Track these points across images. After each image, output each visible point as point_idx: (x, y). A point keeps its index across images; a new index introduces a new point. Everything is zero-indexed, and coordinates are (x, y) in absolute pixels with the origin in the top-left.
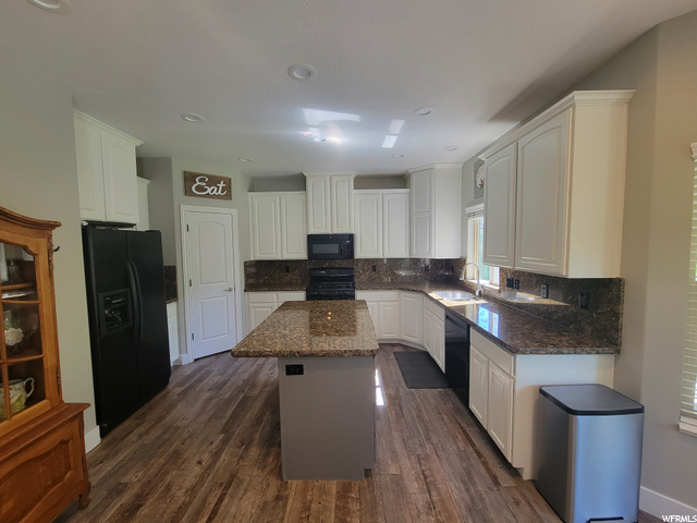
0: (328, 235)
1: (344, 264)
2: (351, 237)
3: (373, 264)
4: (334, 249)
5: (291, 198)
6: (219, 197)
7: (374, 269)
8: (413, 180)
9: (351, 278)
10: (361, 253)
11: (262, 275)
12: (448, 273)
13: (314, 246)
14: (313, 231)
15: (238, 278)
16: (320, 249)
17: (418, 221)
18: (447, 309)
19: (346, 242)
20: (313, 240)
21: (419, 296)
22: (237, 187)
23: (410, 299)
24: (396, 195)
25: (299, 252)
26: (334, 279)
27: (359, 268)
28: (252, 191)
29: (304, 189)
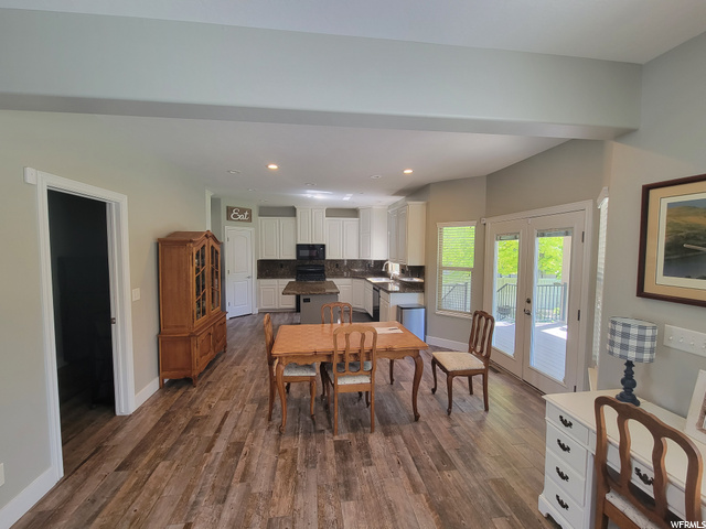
0: (309, 245)
1: (319, 263)
2: (324, 246)
3: (337, 263)
5: (287, 221)
7: (336, 266)
8: (361, 213)
9: (322, 272)
10: (329, 256)
11: (267, 269)
12: (379, 268)
13: (300, 251)
14: (300, 242)
15: (253, 270)
16: (303, 253)
17: (363, 238)
18: (374, 284)
19: (321, 249)
20: (299, 247)
21: (363, 281)
22: (255, 214)
23: (358, 283)
24: (351, 222)
25: (290, 255)
26: (312, 272)
27: (328, 266)
28: (260, 215)
29: (295, 216)
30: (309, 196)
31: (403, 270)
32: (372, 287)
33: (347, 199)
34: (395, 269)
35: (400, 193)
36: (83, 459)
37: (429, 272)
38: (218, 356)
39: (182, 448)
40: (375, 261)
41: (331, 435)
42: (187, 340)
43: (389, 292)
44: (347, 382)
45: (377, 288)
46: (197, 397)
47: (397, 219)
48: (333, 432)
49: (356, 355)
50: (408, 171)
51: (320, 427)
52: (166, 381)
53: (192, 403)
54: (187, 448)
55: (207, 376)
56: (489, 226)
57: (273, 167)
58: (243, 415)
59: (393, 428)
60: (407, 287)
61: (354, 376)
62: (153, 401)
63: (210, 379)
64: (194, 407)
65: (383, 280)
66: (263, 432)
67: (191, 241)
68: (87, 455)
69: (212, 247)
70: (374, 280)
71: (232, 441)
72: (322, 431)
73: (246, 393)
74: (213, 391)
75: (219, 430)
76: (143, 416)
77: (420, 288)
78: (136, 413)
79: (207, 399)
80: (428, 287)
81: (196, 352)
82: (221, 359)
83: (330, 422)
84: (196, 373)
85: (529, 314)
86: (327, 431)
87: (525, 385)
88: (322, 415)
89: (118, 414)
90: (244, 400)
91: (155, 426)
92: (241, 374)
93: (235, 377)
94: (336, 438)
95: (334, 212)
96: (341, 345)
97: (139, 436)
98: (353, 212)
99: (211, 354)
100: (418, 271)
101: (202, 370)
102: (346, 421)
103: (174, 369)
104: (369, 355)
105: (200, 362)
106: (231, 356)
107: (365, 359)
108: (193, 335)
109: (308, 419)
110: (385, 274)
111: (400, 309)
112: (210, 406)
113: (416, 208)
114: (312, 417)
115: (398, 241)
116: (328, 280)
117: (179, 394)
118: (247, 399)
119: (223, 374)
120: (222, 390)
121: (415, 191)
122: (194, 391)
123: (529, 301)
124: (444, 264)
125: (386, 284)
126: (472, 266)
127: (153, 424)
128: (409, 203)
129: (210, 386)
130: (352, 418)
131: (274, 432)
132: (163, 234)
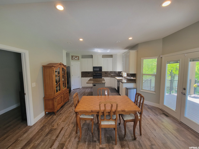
0: (97, 67)
1: (100, 72)
4: (98, 69)
6: (77, 60)
7: (106, 73)
8: (113, 56)
9: (101, 75)
10: (103, 70)
11: (84, 74)
12: (119, 74)
13: (94, 69)
14: (94, 66)
15: (80, 75)
16: (95, 69)
17: (114, 64)
18: (118, 79)
19: (100, 68)
20: (94, 68)
21: (114, 78)
22: (80, 58)
23: (112, 79)
24: (110, 59)
25: (91, 70)
26: (98, 75)
27: (103, 73)
28: (82, 58)
29: (92, 58)
30: (96, 51)
31: (128, 75)
32: (117, 80)
33: (108, 51)
34: (125, 75)
35: (127, 48)
36: (9, 145)
37: (138, 76)
38: (65, 104)
39: (43, 144)
40: (118, 72)
41: (98, 144)
42: (53, 100)
43: (123, 83)
44: (105, 123)
45: (119, 81)
46: (55, 120)
47: (126, 57)
48: (100, 143)
49: (109, 112)
50: (130, 38)
51: (95, 139)
52: (47, 113)
53: (52, 122)
54: (44, 145)
55: (61, 111)
56: (163, 58)
57: (81, 40)
58: (68, 130)
59: (125, 143)
60: (129, 81)
61: (108, 121)
62: (41, 121)
63: (61, 112)
64: (53, 124)
65: (121, 78)
66: (73, 139)
67: (53, 66)
68: (11, 143)
69: (63, 68)
70: (118, 78)
71: (61, 143)
72: (95, 141)
73: (71, 119)
74: (61, 117)
75: (57, 137)
76: (35, 127)
77: (134, 81)
78: (34, 125)
79: (58, 121)
80: (138, 81)
81: (56, 104)
82: (67, 104)
83: (99, 137)
84: (56, 111)
85: (185, 94)
86: (97, 142)
87: (181, 124)
88: (96, 133)
89: (28, 125)
90: (70, 123)
91: (38, 132)
92: (71, 110)
93: (69, 112)
94: (101, 146)
95: (105, 56)
96: (102, 108)
97: (31, 136)
98: (111, 56)
99: (63, 103)
100: (134, 75)
101: (58, 109)
102: (105, 137)
103: (49, 109)
104: (115, 113)
105: (58, 107)
106: (70, 103)
107: (113, 114)
108: (54, 98)
109: (91, 134)
110: (121, 76)
111: (127, 89)
112: (58, 124)
113: (133, 53)
114: (92, 133)
115: (126, 65)
116: (103, 78)
117: (50, 118)
118: (71, 122)
119: (66, 110)
120: (64, 117)
121: (133, 47)
122: (55, 117)
123: (185, 89)
124: (144, 73)
125: (122, 80)
126: (155, 74)
127: (37, 131)
128: (130, 51)
129: (60, 115)
130: (108, 135)
131: (77, 140)
132: (45, 64)
